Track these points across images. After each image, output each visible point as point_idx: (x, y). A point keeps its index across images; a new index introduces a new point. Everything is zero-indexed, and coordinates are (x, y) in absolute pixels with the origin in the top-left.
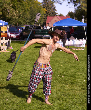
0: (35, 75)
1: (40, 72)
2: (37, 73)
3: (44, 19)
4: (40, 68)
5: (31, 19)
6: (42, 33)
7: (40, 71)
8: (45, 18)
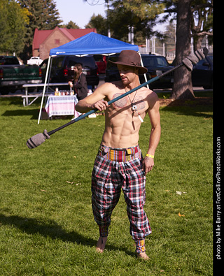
1: (107, 172)
4: (107, 161)
7: (105, 169)
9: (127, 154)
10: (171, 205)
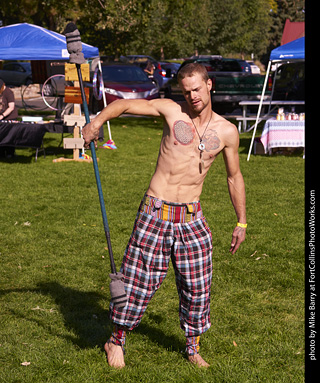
0: (138, 249)
1: (157, 236)
2: (143, 240)
3: (273, 30)
4: (157, 220)
5: (218, 32)
6: (242, 86)
7: (155, 232)
8: (276, 27)
9: (188, 212)
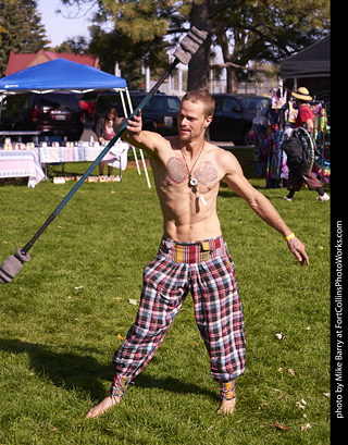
4: (170, 262)
9: (202, 251)
10: (114, 321)
